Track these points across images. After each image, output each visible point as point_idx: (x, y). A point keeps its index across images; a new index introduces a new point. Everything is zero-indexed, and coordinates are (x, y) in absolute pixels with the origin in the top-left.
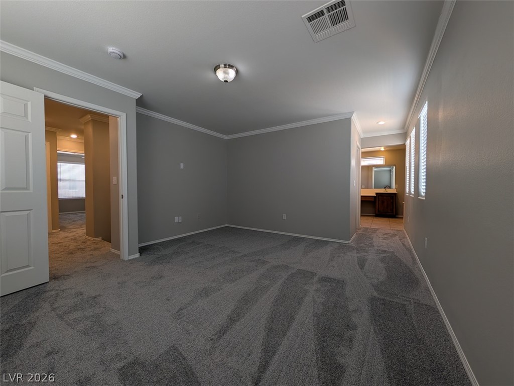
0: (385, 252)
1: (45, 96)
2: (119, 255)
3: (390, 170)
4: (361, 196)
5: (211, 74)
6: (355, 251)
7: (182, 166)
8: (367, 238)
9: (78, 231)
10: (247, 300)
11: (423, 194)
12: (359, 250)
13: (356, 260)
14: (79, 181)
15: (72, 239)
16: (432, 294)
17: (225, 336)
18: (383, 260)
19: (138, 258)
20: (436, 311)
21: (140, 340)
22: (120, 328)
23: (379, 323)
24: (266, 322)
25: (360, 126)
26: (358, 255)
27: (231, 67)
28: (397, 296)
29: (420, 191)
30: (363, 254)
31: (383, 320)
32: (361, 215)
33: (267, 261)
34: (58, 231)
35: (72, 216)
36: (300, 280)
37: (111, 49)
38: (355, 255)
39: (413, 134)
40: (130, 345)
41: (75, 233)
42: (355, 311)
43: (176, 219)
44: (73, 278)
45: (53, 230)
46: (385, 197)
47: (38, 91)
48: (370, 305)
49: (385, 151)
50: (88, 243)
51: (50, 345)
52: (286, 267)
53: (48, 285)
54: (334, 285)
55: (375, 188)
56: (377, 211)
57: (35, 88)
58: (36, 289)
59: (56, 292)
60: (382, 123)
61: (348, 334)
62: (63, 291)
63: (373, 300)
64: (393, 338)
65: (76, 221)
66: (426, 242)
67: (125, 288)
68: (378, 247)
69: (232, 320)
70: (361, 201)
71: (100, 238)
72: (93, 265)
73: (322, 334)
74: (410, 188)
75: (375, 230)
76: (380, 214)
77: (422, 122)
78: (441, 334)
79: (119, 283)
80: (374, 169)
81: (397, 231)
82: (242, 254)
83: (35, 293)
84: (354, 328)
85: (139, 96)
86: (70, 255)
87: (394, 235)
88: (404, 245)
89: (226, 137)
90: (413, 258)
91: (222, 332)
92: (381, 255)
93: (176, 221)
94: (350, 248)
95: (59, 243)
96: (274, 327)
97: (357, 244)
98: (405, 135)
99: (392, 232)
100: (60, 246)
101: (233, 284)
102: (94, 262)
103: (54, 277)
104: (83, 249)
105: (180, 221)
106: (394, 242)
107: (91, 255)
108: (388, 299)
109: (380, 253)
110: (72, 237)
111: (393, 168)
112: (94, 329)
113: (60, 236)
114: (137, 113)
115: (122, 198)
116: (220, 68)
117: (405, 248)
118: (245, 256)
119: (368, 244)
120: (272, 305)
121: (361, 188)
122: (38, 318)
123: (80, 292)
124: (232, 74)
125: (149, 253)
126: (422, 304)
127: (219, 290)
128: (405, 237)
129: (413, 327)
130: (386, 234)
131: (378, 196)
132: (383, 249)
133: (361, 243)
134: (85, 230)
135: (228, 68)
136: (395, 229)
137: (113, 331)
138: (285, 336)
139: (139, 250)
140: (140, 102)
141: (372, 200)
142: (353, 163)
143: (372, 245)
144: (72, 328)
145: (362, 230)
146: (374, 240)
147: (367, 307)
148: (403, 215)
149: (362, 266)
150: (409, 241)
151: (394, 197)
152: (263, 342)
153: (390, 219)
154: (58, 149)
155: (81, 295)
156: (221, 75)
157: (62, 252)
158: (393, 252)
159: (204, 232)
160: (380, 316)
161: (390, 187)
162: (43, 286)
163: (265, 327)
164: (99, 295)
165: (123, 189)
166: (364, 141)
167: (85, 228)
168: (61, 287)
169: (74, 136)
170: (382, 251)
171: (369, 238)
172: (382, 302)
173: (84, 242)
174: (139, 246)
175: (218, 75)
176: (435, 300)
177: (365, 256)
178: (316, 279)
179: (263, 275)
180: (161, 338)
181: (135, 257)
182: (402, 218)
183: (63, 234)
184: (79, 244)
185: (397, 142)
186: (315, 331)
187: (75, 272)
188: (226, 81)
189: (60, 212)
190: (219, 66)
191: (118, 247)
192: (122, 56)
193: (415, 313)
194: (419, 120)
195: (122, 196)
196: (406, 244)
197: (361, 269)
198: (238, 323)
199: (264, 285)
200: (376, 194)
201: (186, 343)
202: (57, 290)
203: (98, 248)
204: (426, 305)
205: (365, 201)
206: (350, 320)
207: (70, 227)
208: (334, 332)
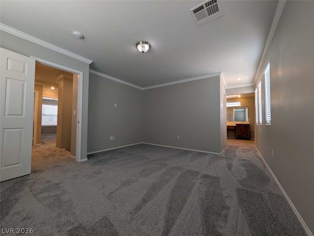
0: (245, 160)
1: (36, 61)
2: (75, 159)
3: (244, 111)
4: (227, 126)
5: (134, 48)
6: (224, 160)
7: (116, 105)
8: (232, 151)
9: (51, 144)
10: (154, 188)
11: (268, 122)
12: (227, 159)
13: (226, 165)
14: (55, 115)
15: (48, 149)
16: (280, 188)
17: (140, 212)
18: (243, 165)
19: (86, 161)
20: (284, 199)
21: (84, 212)
22: (72, 204)
23: (244, 206)
24: (167, 203)
25: (225, 82)
26: (227, 162)
27: (146, 43)
28: (255, 188)
29: (266, 120)
30: (230, 161)
31: (247, 204)
32: (227, 138)
33: (167, 165)
34: (40, 144)
35: (49, 137)
36: (189, 177)
37: (75, 33)
38: (225, 161)
39: (260, 85)
40: (77, 215)
41: (50, 146)
42: (227, 197)
43: (111, 138)
44: (45, 172)
45: (37, 144)
46: (242, 127)
47: (32, 58)
48: (237, 194)
49: (241, 98)
50: (57, 152)
51: (26, 213)
52: (180, 168)
53: (30, 176)
54: (212, 180)
55: (235, 121)
56: (237, 135)
57: (30, 56)
58: (22, 178)
59: (34, 180)
60: (239, 79)
61: (224, 213)
62: (38, 180)
63: (239, 190)
64: (256, 216)
65: (51, 139)
66: (273, 152)
67: (77, 179)
68: (239, 157)
69: (145, 201)
70: (227, 129)
71: (64, 149)
72: (58, 164)
73: (205, 212)
74: (259, 119)
75: (237, 147)
76: (239, 138)
77: (266, 76)
78: (290, 215)
79: (73, 176)
80: (234, 110)
81: (251, 147)
82: (151, 160)
83: (21, 180)
84: (228, 208)
85: (91, 62)
86: (45, 159)
87: (249, 150)
88: (256, 156)
89: (143, 89)
90: (263, 164)
91: (138, 208)
92: (242, 162)
93: (111, 139)
94: (221, 158)
95: (40, 151)
96: (173, 206)
97: (226, 155)
98: (254, 87)
99: (248, 148)
100: (40, 153)
101: (145, 178)
102: (59, 163)
103: (34, 171)
104: (54, 155)
105: (113, 139)
106: (250, 155)
107: (58, 159)
108: (249, 190)
109: (241, 161)
110: (48, 148)
111: (246, 109)
112: (55, 204)
113: (40, 147)
114: (90, 73)
115: (79, 123)
116: (139, 44)
117: (258, 158)
118: (154, 161)
119: (232, 155)
120: (172, 192)
121: (227, 121)
122: (21, 196)
123: (49, 181)
124: (147, 47)
125: (93, 158)
126: (273, 194)
127: (137, 181)
128: (256, 152)
129: (269, 209)
130: (244, 149)
131: (238, 126)
132: (243, 158)
133: (228, 155)
134: (56, 145)
135: (145, 44)
136: (250, 146)
137: (67, 206)
138: (180, 212)
139: (87, 156)
140: (92, 66)
141: (234, 128)
142: (222, 105)
143: (235, 156)
144: (41, 203)
145: (228, 147)
146: (236, 153)
147: (235, 195)
148: (254, 138)
149: (230, 169)
150: (259, 154)
151: (248, 127)
152: (165, 216)
153: (246, 140)
154: (43, 96)
155: (49, 182)
156: (140, 48)
157: (41, 156)
158: (250, 161)
159: (128, 147)
160: (245, 201)
161: (245, 120)
162: (26, 176)
163: (167, 206)
164: (60, 183)
165: (79, 118)
166: (228, 91)
167: (56, 143)
168: (37, 177)
169: (53, 88)
170: (242, 159)
171: (233, 151)
172: (245, 192)
173: (55, 151)
174: (88, 154)
175: (138, 48)
176: (282, 192)
177: (231, 162)
178: (200, 176)
179: (165, 173)
180: (98, 211)
181: (84, 160)
182: (254, 140)
183: (43, 147)
184: (51, 152)
185: (249, 91)
186: (200, 210)
187: (47, 168)
188: (143, 52)
189: (41, 134)
190: (139, 42)
191: (74, 154)
192: (82, 37)
193: (269, 200)
194: (264, 76)
195: (79, 122)
196: (258, 155)
197: (229, 170)
198: (148, 203)
199: (166, 179)
200: (236, 124)
201: (114, 215)
202: (35, 179)
203: (62, 155)
204: (276, 195)
205: (229, 129)
206: (224, 203)
207: (48, 142)
208: (214, 211)
